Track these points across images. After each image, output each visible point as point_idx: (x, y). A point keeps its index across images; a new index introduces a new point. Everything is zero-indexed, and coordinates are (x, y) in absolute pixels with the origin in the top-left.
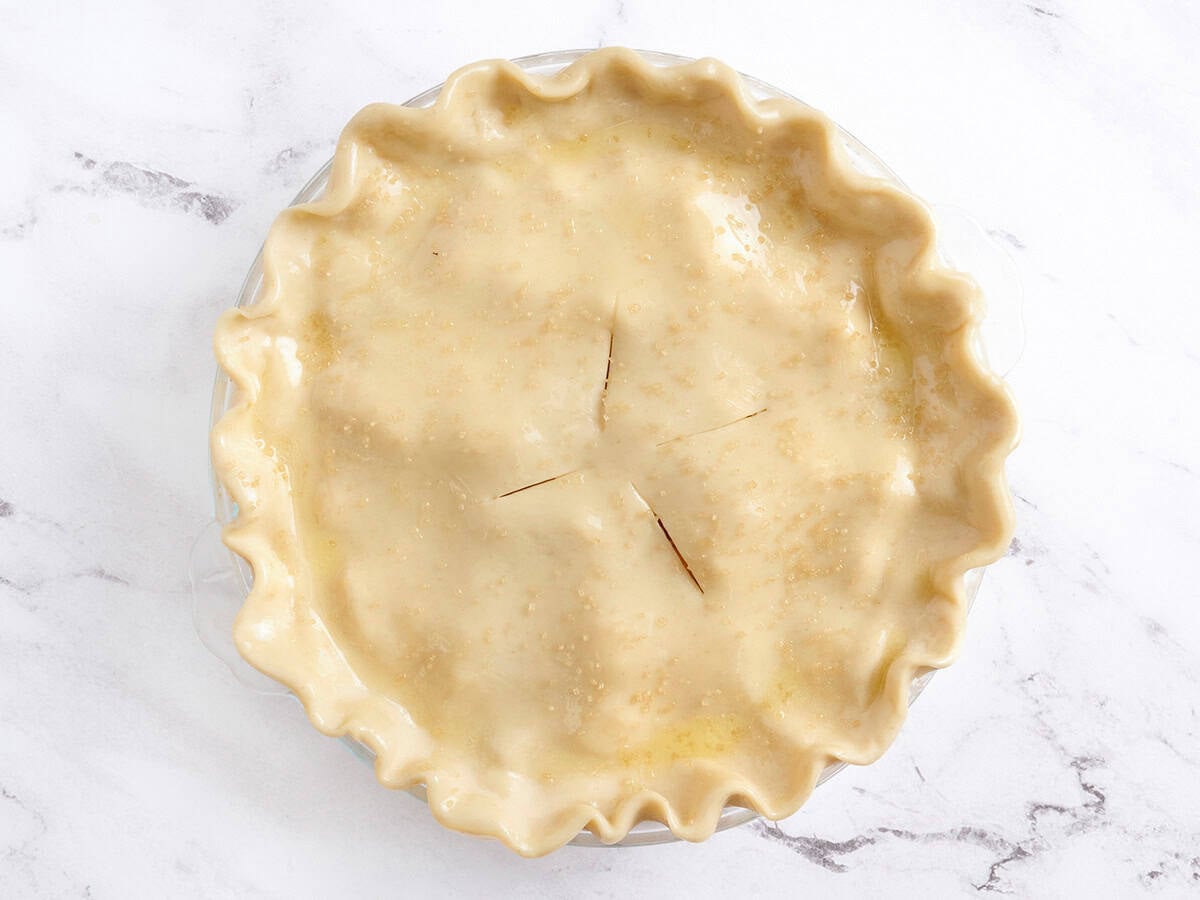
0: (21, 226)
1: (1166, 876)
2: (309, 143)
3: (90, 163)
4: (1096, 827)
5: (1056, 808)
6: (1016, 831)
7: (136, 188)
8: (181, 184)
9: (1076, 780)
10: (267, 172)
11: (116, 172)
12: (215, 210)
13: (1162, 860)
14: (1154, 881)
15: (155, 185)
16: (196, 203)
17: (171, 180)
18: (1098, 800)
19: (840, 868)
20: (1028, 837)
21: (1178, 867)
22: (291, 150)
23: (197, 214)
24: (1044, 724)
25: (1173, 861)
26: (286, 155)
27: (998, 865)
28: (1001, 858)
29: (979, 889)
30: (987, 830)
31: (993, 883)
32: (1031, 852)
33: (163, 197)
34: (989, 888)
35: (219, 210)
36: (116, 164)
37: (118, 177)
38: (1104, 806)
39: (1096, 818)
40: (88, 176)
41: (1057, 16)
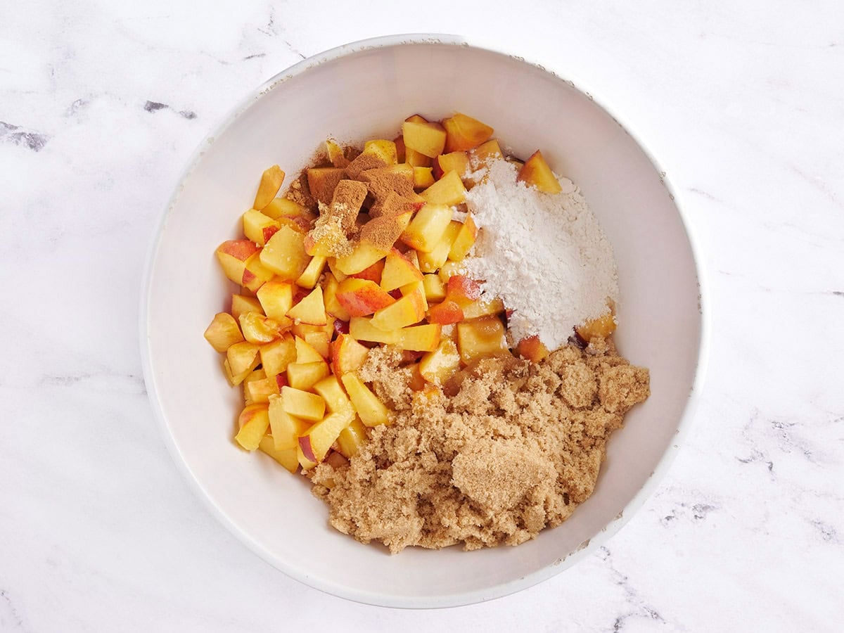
1: (677, 519)
2: (91, 94)
8: (12, 127)
10: (66, 115)
12: (35, 142)
13: (674, 508)
14: (670, 522)
16: (23, 138)
17: (6, 125)
21: (684, 513)
22: (80, 100)
23: (24, 145)
25: (680, 508)
26: (77, 104)
33: (2, 137)
35: (38, 142)
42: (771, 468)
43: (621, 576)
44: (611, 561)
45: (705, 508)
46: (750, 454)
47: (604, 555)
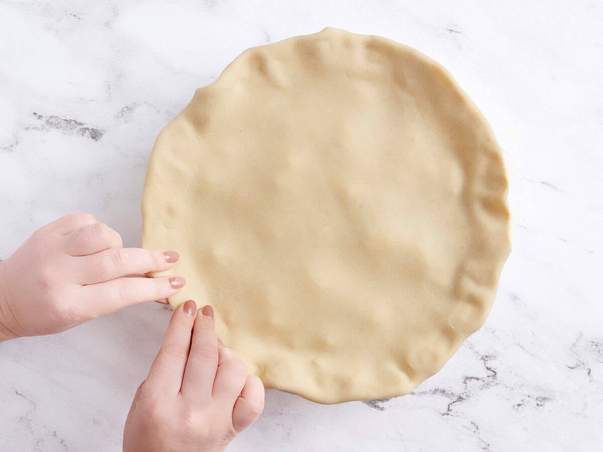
0: (12, 146)
1: (525, 406)
2: (135, 104)
3: (40, 117)
4: (493, 386)
5: (475, 378)
6: (458, 389)
7: (61, 127)
8: (80, 124)
9: (483, 365)
10: (117, 117)
11: (51, 120)
12: (95, 135)
13: (523, 399)
14: (520, 408)
15: (69, 125)
16: (87, 131)
17: (76, 122)
18: (493, 374)
19: (382, 409)
20: (464, 391)
21: (530, 402)
22: (127, 107)
23: (88, 137)
24: (469, 342)
25: (527, 399)
26: (125, 109)
27: (451, 404)
28: (452, 401)
29: (443, 415)
30: (445, 389)
31: (449, 412)
32: (465, 397)
33: (73, 131)
34: (448, 414)
35: (97, 135)
36: (52, 117)
37: (53, 122)
38: (496, 376)
39: (493, 382)
40: (40, 123)
41: (459, 33)
42: (589, 373)
43: (485, 443)
44: (479, 433)
45: (545, 399)
46: (576, 363)
47: (474, 429)
